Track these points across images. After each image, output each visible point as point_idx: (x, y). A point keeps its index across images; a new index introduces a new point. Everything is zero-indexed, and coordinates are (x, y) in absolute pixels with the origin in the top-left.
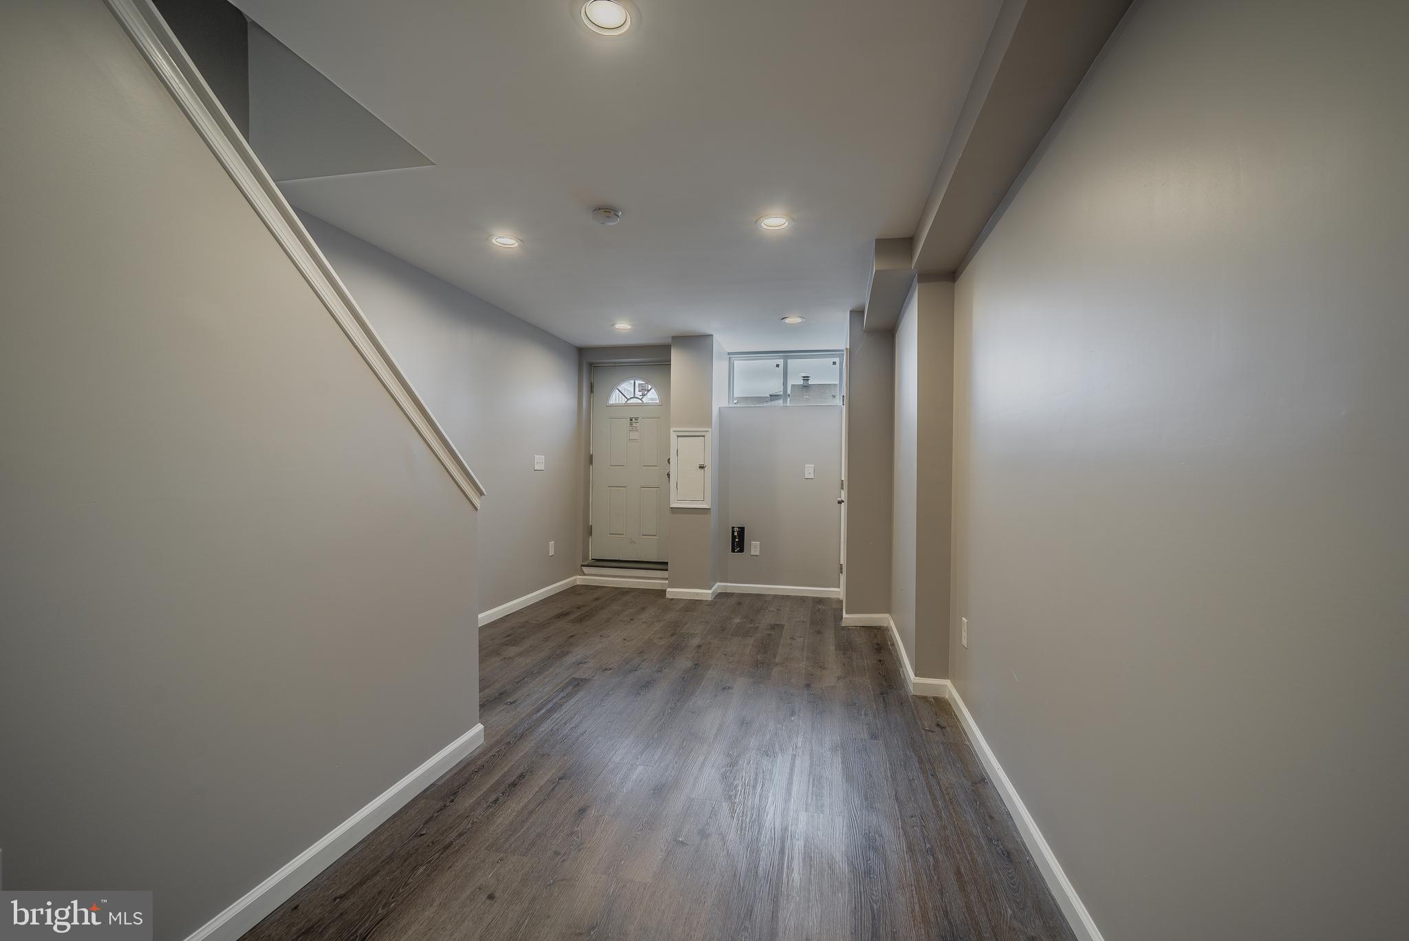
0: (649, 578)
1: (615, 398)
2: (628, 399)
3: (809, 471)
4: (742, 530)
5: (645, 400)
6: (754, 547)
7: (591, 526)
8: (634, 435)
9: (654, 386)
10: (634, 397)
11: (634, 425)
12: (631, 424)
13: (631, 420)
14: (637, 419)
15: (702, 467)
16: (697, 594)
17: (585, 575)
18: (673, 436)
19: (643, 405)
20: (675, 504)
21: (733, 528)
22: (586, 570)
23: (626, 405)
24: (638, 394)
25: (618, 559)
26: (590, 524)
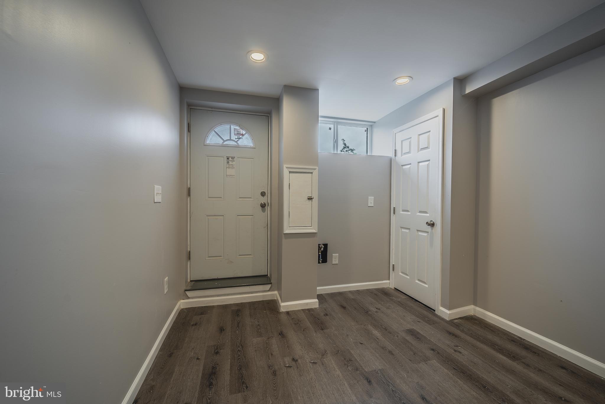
0: (252, 293)
1: (212, 139)
2: (224, 141)
3: (371, 201)
4: (326, 246)
5: (240, 142)
6: (334, 258)
7: (190, 252)
8: (230, 172)
9: (248, 131)
10: (230, 140)
11: (230, 163)
12: (228, 162)
13: (228, 159)
14: (233, 158)
15: (310, 199)
16: (307, 304)
17: (188, 298)
18: (286, 172)
19: (238, 147)
20: (286, 231)
21: (319, 245)
22: (189, 294)
23: (223, 146)
24: (234, 137)
25: (216, 278)
26: (189, 249)
